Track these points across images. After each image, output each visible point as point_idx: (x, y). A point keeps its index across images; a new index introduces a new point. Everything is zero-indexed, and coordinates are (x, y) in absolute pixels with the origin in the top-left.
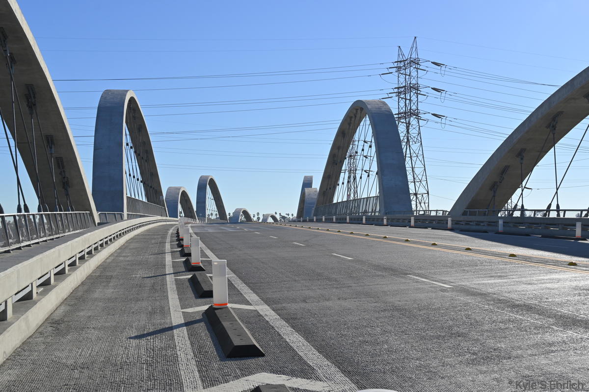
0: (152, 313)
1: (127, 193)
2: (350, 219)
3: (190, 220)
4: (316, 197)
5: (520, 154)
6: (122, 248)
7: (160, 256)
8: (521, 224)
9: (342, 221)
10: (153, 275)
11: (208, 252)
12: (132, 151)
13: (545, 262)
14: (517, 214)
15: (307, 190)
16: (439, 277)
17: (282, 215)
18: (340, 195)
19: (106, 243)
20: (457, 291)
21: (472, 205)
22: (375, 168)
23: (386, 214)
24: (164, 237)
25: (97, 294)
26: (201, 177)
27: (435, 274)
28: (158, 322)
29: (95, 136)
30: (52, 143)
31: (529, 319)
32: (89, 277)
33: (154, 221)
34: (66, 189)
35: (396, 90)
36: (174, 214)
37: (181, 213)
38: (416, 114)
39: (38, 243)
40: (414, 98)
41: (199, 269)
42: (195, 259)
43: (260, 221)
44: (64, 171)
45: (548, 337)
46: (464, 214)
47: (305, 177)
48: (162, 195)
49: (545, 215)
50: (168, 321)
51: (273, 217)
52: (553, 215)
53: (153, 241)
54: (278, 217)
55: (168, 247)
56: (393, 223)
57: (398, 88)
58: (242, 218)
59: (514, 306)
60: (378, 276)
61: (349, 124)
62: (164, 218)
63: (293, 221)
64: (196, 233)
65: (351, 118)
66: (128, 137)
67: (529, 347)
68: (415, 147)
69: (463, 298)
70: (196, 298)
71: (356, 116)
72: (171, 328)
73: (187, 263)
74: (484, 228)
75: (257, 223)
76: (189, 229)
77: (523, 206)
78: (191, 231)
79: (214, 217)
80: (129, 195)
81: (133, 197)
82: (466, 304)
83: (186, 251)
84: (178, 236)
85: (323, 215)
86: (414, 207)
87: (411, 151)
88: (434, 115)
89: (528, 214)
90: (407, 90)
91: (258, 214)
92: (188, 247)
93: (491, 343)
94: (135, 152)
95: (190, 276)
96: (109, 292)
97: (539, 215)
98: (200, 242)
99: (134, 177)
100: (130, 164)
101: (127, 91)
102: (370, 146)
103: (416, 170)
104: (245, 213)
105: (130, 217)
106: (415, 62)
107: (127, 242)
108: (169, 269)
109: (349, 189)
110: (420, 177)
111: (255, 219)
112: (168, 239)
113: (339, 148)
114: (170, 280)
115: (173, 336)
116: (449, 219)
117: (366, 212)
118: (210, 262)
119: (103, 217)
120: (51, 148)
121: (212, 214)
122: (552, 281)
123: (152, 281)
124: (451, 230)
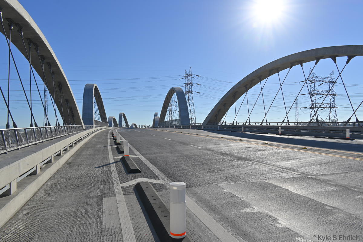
0: (103, 159)
1: (94, 119)
2: (170, 127)
3: (116, 128)
4: (159, 119)
5: (224, 105)
6: (93, 137)
7: (106, 140)
8: (225, 127)
9: (167, 127)
10: (103, 146)
11: (122, 138)
12: (96, 104)
13: (232, 139)
14: (224, 124)
15: (155, 117)
16: (198, 145)
17: (148, 125)
18: (167, 119)
19: (87, 136)
20: (205, 149)
21: (209, 122)
22: (178, 110)
23: (182, 125)
24: (107, 133)
25: (84, 153)
26: (120, 113)
27: (197, 144)
28: (105, 162)
29: (83, 99)
30: (68, 102)
31: (227, 158)
32: (81, 148)
33: (104, 128)
34: (73, 118)
35: (185, 84)
36: (111, 125)
37: (113, 125)
38: (191, 92)
39: (63, 136)
40: (190, 87)
41: (120, 144)
42: (118, 141)
43: (140, 128)
44: (72, 111)
45: (233, 164)
46: (207, 124)
47: (155, 113)
48: (106, 119)
49: (232, 124)
50: (108, 162)
51: (145, 126)
52: (235, 124)
53: (104, 135)
54: (146, 126)
55: (109, 137)
56: (184, 128)
57: (185, 83)
58: (134, 127)
59: (222, 154)
60: (179, 145)
61: (170, 95)
62: (108, 127)
63: (151, 127)
64: (118, 132)
65: (170, 93)
66: (95, 100)
67: (227, 167)
68: (191, 103)
69: (206, 152)
70: (118, 154)
71: (171, 93)
72: (110, 164)
73: (115, 142)
74: (214, 129)
75: (139, 128)
76: (116, 131)
77: (225, 122)
78: (117, 131)
79: (124, 127)
80: (95, 120)
81: (97, 120)
82: (207, 154)
83: (115, 138)
84: (112, 133)
85: (161, 125)
86: (191, 122)
87: (190, 104)
88: (197, 92)
89: (227, 124)
90: (188, 84)
91: (139, 125)
92: (116, 137)
93: (215, 166)
94: (97, 105)
95: (116, 146)
96: (88, 152)
97: (231, 125)
98: (120, 135)
99: (97, 113)
100: (95, 109)
101: (94, 84)
102: (176, 103)
103: (191, 110)
104: (135, 125)
105: (96, 127)
106: (191, 75)
107: (95, 135)
108: (109, 144)
109: (170, 117)
110: (193, 112)
111: (139, 127)
112: (109, 134)
113: (166, 103)
114: (109, 148)
115: (110, 167)
116: (202, 126)
117: (175, 124)
118: (123, 142)
119: (86, 127)
120: (68, 104)
121: (124, 126)
122: (234, 146)
123: (103, 148)
124: (203, 130)
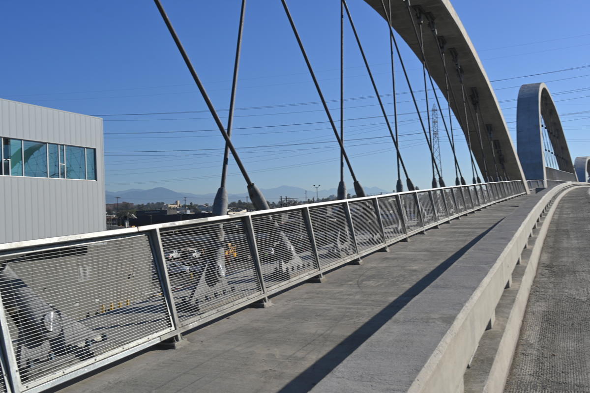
30: (491, 130)
34: (502, 164)
36: (582, 179)
44: (500, 151)
48: (570, 163)
101: (540, 84)
105: (549, 183)
120: (490, 133)
